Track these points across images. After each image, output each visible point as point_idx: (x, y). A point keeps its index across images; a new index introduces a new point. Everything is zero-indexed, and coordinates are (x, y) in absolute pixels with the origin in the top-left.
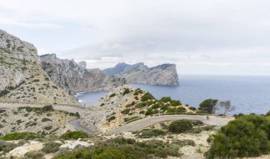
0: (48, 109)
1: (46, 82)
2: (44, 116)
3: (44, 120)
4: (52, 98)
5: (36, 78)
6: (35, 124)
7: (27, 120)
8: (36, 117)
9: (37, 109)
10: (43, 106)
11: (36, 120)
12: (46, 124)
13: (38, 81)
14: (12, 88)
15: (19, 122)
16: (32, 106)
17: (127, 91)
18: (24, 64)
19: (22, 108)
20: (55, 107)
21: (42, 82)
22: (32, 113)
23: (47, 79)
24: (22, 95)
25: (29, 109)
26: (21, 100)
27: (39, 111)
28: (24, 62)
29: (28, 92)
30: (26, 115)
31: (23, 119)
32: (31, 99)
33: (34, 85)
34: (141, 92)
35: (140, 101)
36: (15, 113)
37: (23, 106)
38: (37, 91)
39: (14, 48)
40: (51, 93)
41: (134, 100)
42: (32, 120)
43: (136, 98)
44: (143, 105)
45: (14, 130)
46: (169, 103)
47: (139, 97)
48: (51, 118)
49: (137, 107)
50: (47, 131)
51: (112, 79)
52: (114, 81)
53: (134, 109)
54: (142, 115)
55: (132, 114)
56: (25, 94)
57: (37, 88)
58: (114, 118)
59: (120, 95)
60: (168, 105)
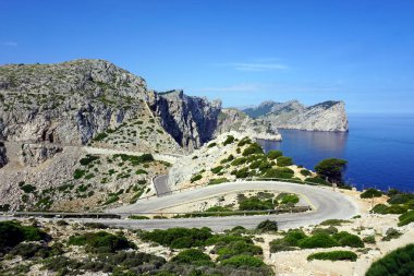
0: (148, 158)
1: (150, 125)
2: (141, 166)
3: (139, 172)
4: (154, 144)
5: (139, 120)
6: (127, 176)
7: (119, 170)
8: (130, 167)
9: (136, 158)
10: (141, 154)
11: (129, 171)
12: (140, 177)
13: (141, 123)
14: (111, 131)
15: (112, 172)
16: (129, 154)
17: (230, 140)
18: (129, 102)
19: (117, 156)
20: (156, 157)
21: (146, 124)
22: (128, 162)
23: (152, 121)
24: (121, 139)
25: (125, 157)
26: (118, 146)
27: (136, 160)
28: (129, 100)
29: (127, 137)
30: (121, 165)
31: (117, 168)
32: (130, 145)
33: (136, 128)
34: (248, 142)
35: (240, 156)
36: (110, 161)
37: (118, 153)
38: (138, 135)
39: (119, 84)
40: (154, 139)
41: (235, 154)
42: (125, 171)
43: (238, 151)
44: (242, 161)
45: (104, 181)
46: (275, 161)
47: (243, 149)
48: (147, 170)
49: (234, 164)
50: (140, 186)
51: (253, 121)
52: (255, 124)
53: (228, 166)
54: (234, 177)
55: (222, 174)
56: (124, 138)
57: (139, 131)
58: (199, 178)
59: (221, 146)
60: (273, 164)
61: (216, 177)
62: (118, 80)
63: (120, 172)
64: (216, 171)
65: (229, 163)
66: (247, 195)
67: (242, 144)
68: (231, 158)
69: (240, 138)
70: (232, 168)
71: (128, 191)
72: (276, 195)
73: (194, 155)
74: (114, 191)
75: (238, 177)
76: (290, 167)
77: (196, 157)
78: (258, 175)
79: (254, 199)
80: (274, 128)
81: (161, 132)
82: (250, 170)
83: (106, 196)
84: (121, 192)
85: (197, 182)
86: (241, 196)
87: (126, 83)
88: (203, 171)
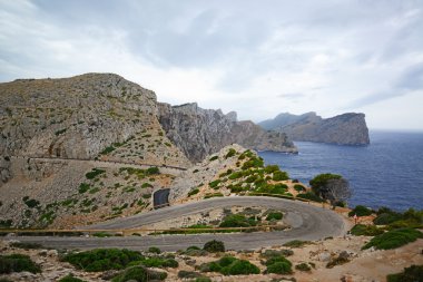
0: (154, 171)
1: (158, 138)
2: (147, 180)
3: (146, 185)
4: (161, 158)
5: (148, 133)
6: (132, 190)
7: (124, 183)
8: (137, 181)
9: (141, 171)
10: (147, 168)
11: (135, 185)
12: (145, 191)
13: (149, 136)
15: (117, 185)
16: (135, 167)
17: (231, 154)
18: (138, 116)
19: (124, 169)
20: (162, 170)
21: (155, 137)
22: (135, 175)
23: (161, 134)
24: (128, 153)
25: (131, 171)
26: (125, 159)
27: (142, 174)
28: (138, 113)
29: (135, 150)
30: (126, 178)
31: (122, 182)
32: (137, 159)
33: (143, 141)
34: (249, 155)
35: (240, 170)
36: (116, 175)
37: (125, 166)
38: (146, 148)
39: (129, 97)
40: (162, 152)
41: (234, 167)
42: (131, 185)
43: (238, 164)
44: (240, 175)
45: (109, 195)
46: (272, 175)
47: (242, 162)
48: (152, 183)
49: (230, 178)
50: (144, 200)
53: (226, 180)
54: (229, 191)
55: (218, 188)
56: (132, 152)
57: (146, 145)
58: (196, 192)
59: (222, 159)
60: (269, 178)
61: (212, 191)
62: (128, 93)
63: (126, 185)
64: (214, 185)
65: (227, 177)
66: (233, 210)
67: (242, 158)
68: (230, 171)
69: (242, 150)
70: (229, 183)
71: (132, 206)
72: (263, 211)
73: (195, 168)
74: (118, 205)
75: (232, 192)
76: (283, 182)
77: (197, 171)
78: (253, 189)
80: (289, 141)
81: (169, 145)
82: (245, 184)
83: (110, 210)
84: (126, 206)
85: (194, 196)
86: (226, 212)
87: (135, 98)
88: (202, 185)
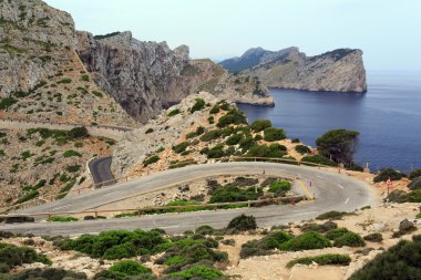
0: (80, 133)
1: (83, 85)
2: (71, 146)
3: (69, 154)
4: (89, 113)
5: (65, 77)
6: (50, 161)
7: (38, 151)
8: (55, 147)
9: (62, 133)
10: (70, 128)
11: (53, 153)
12: (69, 161)
13: (69, 81)
14: (21, 94)
15: (26, 155)
16: (51, 127)
17: (199, 106)
18: (48, 51)
19: (35, 131)
20: (93, 131)
21: (77, 83)
22: (50, 140)
23: (86, 79)
24: (37, 107)
25: (45, 133)
26: (35, 116)
27: (63, 137)
28: (48, 46)
29: (48, 103)
30: (39, 144)
31: (32, 149)
32: (53, 115)
33: (60, 89)
34: (225, 107)
35: (214, 127)
36: (22, 139)
37: (36, 126)
38: (65, 100)
39: (31, 21)
40: (89, 105)
41: (205, 125)
42: (47, 153)
43: (211, 120)
44: (216, 135)
45: (15, 168)
46: (262, 134)
47: (217, 117)
48: (79, 150)
49: (203, 139)
50: (69, 174)
51: (234, 78)
52: (237, 82)
53: (196, 143)
54: (204, 157)
55: (187, 153)
56: (44, 105)
57: (65, 95)
58: (155, 160)
59: (186, 113)
60: (258, 138)
61: (179, 157)
62: (29, 15)
63: (40, 154)
64: (180, 149)
65: (198, 138)
66: (220, 181)
67: (215, 111)
68: (200, 130)
69: (214, 101)
70: (201, 146)
71: (52, 182)
72: (261, 181)
73: (147, 127)
74: (31, 183)
75: (210, 157)
76: (281, 142)
77: (150, 131)
78: (238, 154)
79: (231, 188)
80: (263, 87)
81: (100, 95)
82: (226, 147)
83: (19, 190)
84: (42, 184)
85: (153, 165)
86: (212, 184)
87: (42, 23)
88: (162, 150)
